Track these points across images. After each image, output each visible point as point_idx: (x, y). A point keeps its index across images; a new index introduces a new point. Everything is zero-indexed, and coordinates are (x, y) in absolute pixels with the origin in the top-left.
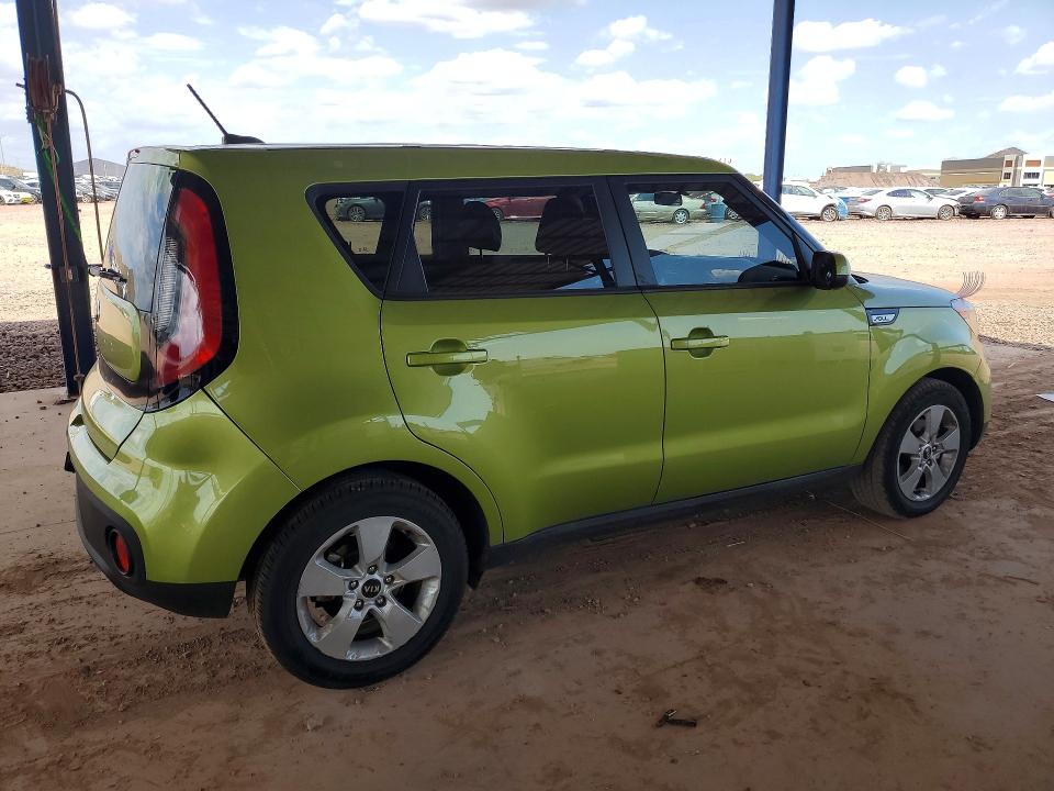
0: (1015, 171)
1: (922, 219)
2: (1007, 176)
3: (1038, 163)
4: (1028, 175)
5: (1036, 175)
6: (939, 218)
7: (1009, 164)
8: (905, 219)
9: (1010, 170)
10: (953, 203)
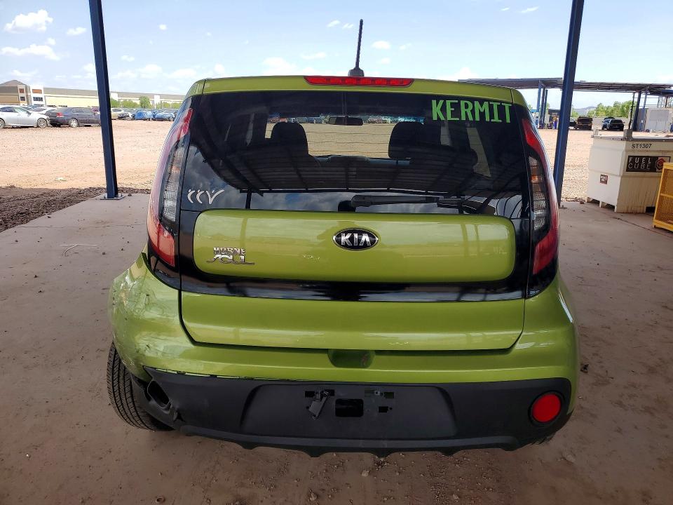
0: (27, 96)
1: (27, 127)
2: (23, 99)
3: (39, 91)
4: (36, 99)
5: (41, 99)
6: (38, 127)
7: (22, 91)
8: (13, 128)
9: (23, 95)
10: (45, 117)
